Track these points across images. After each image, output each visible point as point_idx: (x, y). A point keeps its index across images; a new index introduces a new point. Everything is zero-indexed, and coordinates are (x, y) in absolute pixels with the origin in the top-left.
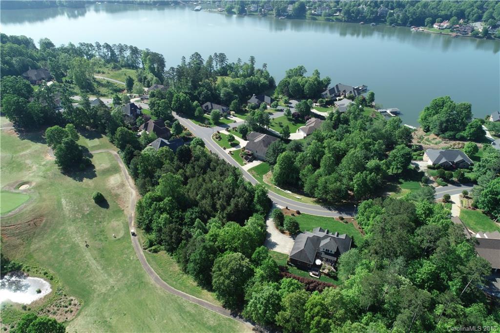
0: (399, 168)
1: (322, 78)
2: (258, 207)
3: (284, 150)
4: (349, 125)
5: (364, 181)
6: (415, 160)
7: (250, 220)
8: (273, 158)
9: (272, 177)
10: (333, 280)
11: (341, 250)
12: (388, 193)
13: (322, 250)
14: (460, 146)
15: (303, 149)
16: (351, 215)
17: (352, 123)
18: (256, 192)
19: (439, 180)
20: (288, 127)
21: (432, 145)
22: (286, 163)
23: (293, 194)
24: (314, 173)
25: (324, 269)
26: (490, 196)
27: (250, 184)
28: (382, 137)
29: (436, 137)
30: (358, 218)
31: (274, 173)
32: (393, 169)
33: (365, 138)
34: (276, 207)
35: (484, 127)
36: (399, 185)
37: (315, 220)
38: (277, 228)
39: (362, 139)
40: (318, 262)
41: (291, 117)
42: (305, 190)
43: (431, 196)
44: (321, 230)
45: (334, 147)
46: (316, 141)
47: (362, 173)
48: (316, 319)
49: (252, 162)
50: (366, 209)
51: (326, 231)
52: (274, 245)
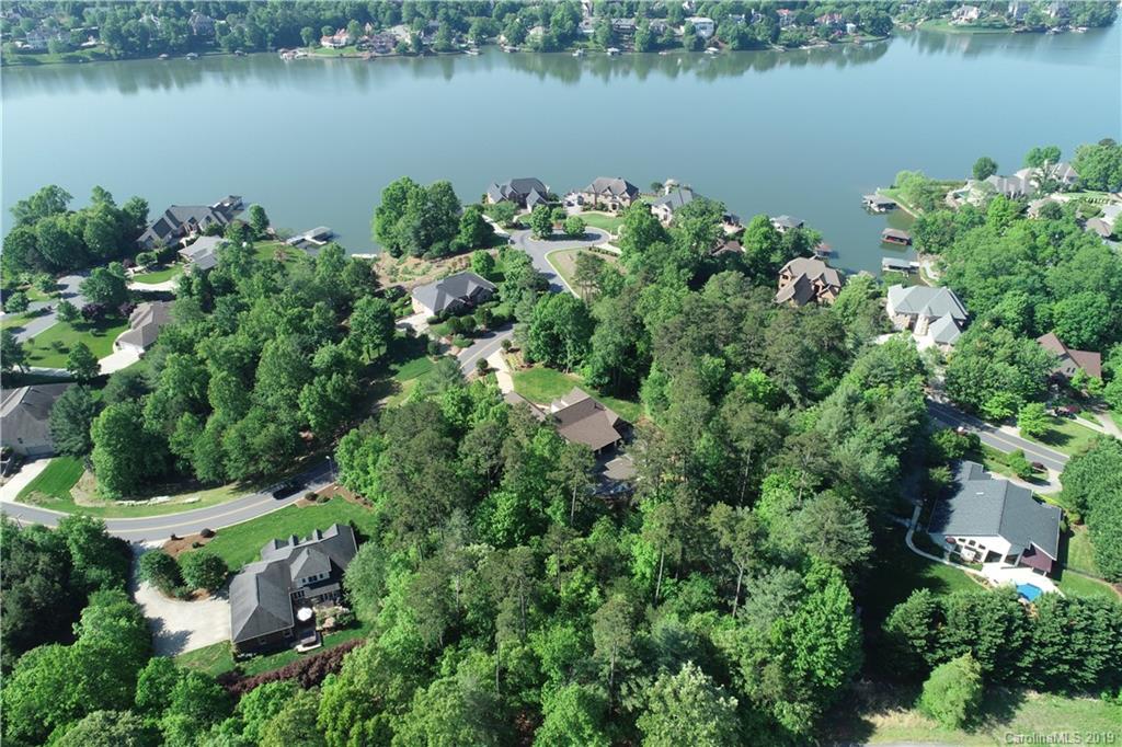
0: (380, 345)
1: (121, 204)
2: (93, 573)
3: (100, 406)
4: (238, 293)
5: (323, 398)
6: (401, 317)
7: (84, 617)
8: (80, 438)
9: (98, 485)
10: (352, 632)
11: (338, 562)
12: (380, 402)
13: (299, 585)
14: (464, 264)
15: (150, 383)
16: (328, 479)
17: (241, 285)
18: (68, 542)
19: (458, 338)
20: (83, 347)
21: (418, 278)
22: (119, 436)
23: (174, 498)
24: (204, 428)
25: (322, 622)
26: (543, 333)
27: (40, 529)
28: (318, 294)
29: (417, 260)
30: (345, 479)
31: (98, 471)
32: (368, 352)
33: (285, 308)
34: (143, 551)
35: (487, 218)
36: (393, 378)
37: (256, 529)
38: (171, 596)
39: (279, 314)
40: (304, 614)
41: (82, 320)
42: (200, 477)
43: (456, 374)
44: (279, 544)
45: (226, 353)
46: (176, 354)
47: (311, 384)
48: (354, 731)
49: (18, 471)
50: (351, 453)
51: (291, 540)
52: (182, 638)
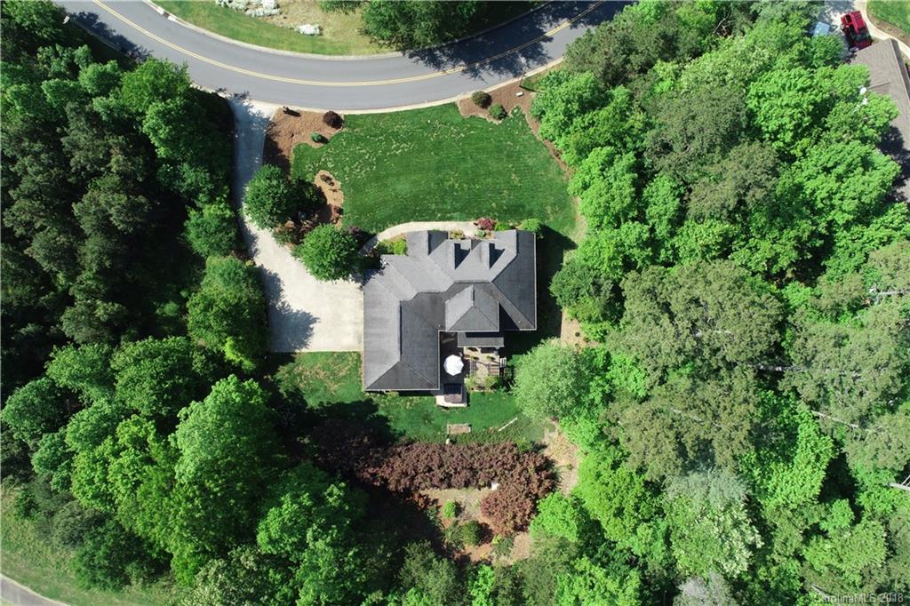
40: (453, 365)
52: (304, 324)
